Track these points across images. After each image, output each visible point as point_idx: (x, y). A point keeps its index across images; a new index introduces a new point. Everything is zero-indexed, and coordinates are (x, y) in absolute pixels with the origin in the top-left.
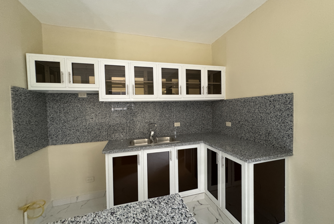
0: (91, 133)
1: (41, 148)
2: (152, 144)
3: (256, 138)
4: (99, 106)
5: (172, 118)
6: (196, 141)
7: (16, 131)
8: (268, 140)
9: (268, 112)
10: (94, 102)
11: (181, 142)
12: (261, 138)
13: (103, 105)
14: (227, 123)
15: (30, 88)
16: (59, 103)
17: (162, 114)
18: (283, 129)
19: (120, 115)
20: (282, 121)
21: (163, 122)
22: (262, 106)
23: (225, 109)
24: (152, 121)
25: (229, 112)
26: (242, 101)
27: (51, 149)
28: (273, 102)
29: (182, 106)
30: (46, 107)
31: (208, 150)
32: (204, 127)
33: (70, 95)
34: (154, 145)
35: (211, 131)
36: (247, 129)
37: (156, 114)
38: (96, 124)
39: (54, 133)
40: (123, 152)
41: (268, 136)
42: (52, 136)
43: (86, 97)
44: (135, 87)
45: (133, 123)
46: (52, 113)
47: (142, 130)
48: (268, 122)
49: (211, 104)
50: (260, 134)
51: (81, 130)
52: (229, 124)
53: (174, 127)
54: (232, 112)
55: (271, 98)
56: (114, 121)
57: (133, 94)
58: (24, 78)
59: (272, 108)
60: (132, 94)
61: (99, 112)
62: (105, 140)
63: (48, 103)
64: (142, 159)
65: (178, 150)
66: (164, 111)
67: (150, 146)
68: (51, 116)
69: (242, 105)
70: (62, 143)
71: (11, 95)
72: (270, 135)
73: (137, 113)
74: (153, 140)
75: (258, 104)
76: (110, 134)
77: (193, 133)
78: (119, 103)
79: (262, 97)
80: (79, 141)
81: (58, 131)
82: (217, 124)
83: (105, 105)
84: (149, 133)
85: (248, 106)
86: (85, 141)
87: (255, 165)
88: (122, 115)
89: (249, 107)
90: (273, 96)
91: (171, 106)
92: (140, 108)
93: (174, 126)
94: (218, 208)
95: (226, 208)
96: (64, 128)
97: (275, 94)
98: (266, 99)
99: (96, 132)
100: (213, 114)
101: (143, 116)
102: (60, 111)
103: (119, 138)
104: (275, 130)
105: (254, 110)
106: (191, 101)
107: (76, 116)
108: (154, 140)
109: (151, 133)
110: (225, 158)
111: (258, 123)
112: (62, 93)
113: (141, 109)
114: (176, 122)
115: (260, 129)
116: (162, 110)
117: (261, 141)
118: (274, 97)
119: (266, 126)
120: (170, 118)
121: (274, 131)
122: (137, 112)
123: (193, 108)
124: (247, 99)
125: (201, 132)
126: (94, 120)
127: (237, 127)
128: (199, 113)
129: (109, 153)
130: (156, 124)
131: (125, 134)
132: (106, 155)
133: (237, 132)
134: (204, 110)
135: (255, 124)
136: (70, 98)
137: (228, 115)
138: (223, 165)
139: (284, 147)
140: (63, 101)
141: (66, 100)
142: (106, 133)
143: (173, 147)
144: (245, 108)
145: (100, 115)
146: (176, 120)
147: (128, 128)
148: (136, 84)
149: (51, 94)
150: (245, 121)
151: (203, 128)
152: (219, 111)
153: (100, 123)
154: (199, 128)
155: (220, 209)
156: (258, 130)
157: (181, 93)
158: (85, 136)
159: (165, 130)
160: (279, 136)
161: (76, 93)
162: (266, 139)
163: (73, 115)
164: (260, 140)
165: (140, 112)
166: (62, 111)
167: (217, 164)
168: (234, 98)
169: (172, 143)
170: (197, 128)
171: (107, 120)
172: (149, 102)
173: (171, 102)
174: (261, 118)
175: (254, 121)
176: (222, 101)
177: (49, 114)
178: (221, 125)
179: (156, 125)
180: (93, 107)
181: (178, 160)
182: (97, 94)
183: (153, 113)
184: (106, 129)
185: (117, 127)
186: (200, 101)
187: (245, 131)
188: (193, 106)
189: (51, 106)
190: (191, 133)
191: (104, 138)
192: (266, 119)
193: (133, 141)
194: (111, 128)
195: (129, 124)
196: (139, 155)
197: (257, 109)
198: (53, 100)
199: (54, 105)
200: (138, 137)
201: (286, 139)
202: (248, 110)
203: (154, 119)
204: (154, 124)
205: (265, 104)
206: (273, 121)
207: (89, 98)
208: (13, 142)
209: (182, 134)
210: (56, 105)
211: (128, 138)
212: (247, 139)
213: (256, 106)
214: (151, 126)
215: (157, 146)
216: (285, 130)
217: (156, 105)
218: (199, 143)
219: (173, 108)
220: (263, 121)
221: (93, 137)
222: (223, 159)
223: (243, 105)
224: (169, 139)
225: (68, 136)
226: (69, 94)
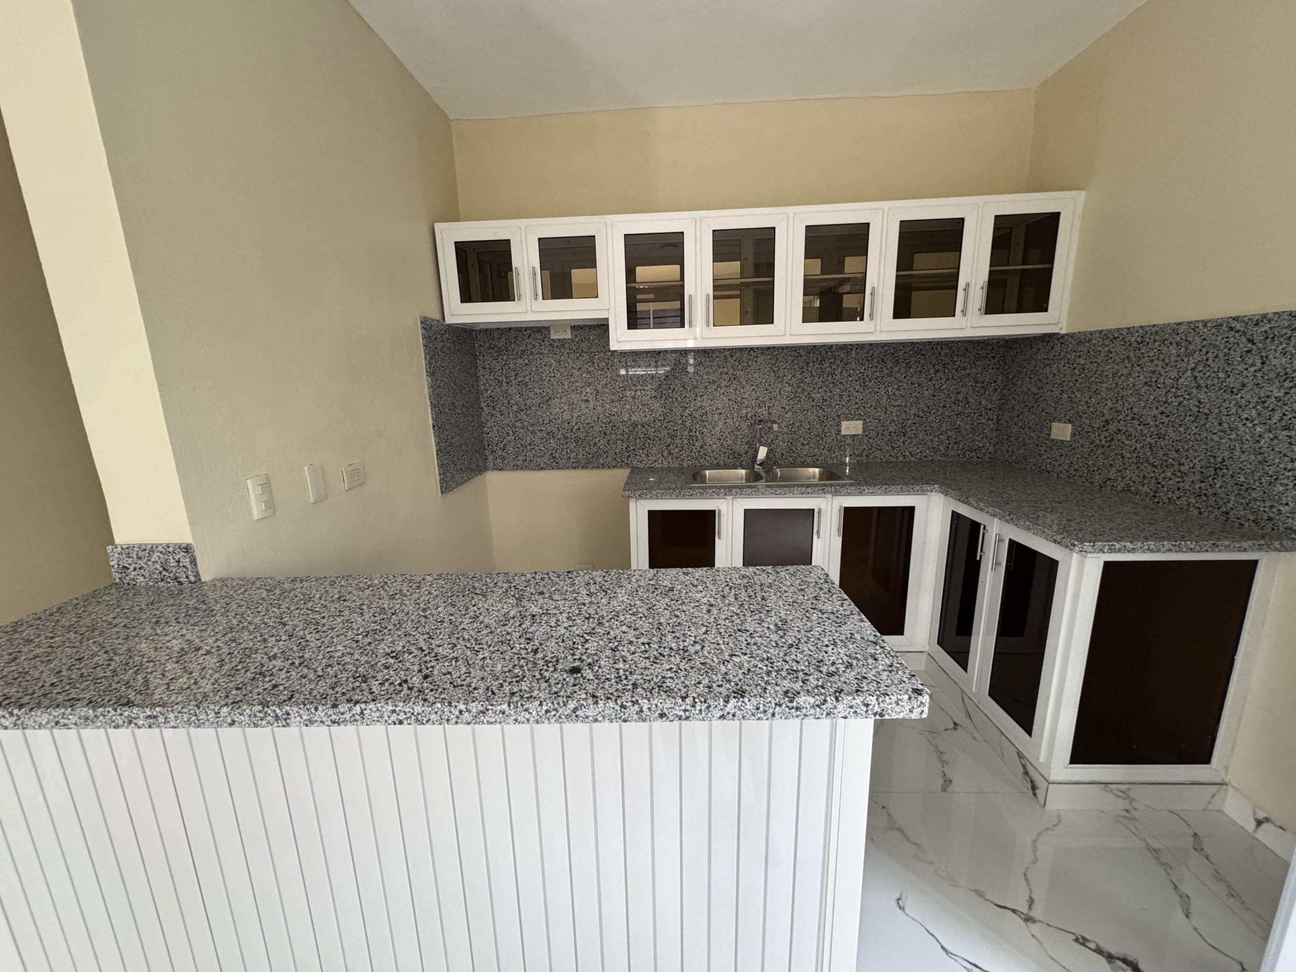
0: (585, 444)
1: (476, 475)
2: (761, 483)
3: (1163, 486)
4: (603, 364)
5: (833, 405)
6: (912, 484)
7: (438, 427)
8: (1211, 491)
9: (1232, 385)
10: (591, 353)
11: (858, 483)
12: (1182, 484)
13: (616, 361)
14: (1055, 426)
15: (449, 320)
16: (505, 358)
17: (799, 390)
18: (1280, 453)
19: (664, 392)
20: (1282, 419)
21: (801, 417)
22: (1210, 362)
23: (1055, 371)
24: (763, 412)
25: (1071, 384)
26: (1133, 340)
27: (493, 479)
28: (1260, 345)
29: (875, 361)
30: (477, 367)
31: (956, 516)
32: (959, 438)
33: (528, 332)
34: (767, 486)
35: (989, 456)
36: (1135, 449)
37: (777, 391)
38: (598, 418)
39: (497, 439)
40: (677, 497)
41: (1210, 479)
42: (492, 446)
43: (570, 337)
44: (715, 297)
45: (703, 418)
46: (490, 386)
47: (730, 442)
48: (1225, 425)
49: (1002, 350)
50: (1183, 468)
51: (560, 433)
52: (1062, 431)
53: (839, 437)
54: (1081, 383)
55: (1256, 325)
56: (647, 410)
57: (708, 325)
58: (435, 293)
59: (1252, 369)
60: (705, 325)
61: (604, 383)
62: (621, 465)
63: (481, 358)
64: (727, 523)
65: (845, 508)
66: (807, 380)
67: (755, 487)
68: (489, 392)
69: (1128, 357)
70: (516, 468)
71: (423, 339)
72: (1220, 473)
73: (715, 387)
74: (763, 474)
75: (1195, 352)
76: (634, 450)
77: (910, 462)
78: (662, 354)
79: (1218, 325)
80: (554, 463)
81: (505, 435)
82: (1014, 430)
83: (620, 361)
84: (751, 452)
85: (1152, 361)
86: (570, 464)
87: (1107, 565)
88: (670, 391)
89: (1156, 362)
90: (1269, 316)
91: (832, 361)
92: (725, 370)
93: (840, 431)
94: (964, 695)
95: (990, 695)
96: (520, 425)
97: (1279, 310)
98: (1233, 333)
99: (597, 440)
100: (1006, 392)
101: (733, 398)
102: (507, 378)
103: (660, 461)
104: (1244, 457)
105: (1174, 375)
106: (913, 343)
107: (545, 394)
108: (766, 472)
109: (757, 451)
110: (1007, 541)
111: (1182, 429)
112: (510, 329)
113: (727, 373)
114: (847, 419)
115: (1187, 450)
116: (800, 377)
117: (1179, 498)
118: (1269, 321)
119: (1212, 440)
120: (828, 403)
121: (1239, 458)
122: (714, 382)
123: (919, 369)
124: (1154, 330)
125: (943, 459)
126: (591, 406)
127: (1092, 443)
128: (945, 386)
129: (641, 497)
130: (775, 422)
131: (677, 450)
132: (631, 504)
133: (1091, 463)
134: (968, 375)
135: (1170, 430)
136: (531, 340)
137: (1065, 396)
138: (998, 564)
139: (1270, 519)
140: (514, 350)
141: (521, 348)
142: (625, 446)
143: (829, 496)
144: (1138, 368)
145: (607, 390)
146: (847, 412)
147: (686, 433)
148: (715, 288)
149: (486, 330)
150: (1129, 418)
151: (956, 443)
152: (1031, 378)
153: (607, 415)
154: (936, 444)
155: (972, 698)
156: (1177, 455)
157: (871, 315)
158: (569, 451)
159: (808, 444)
160: (1256, 478)
161: (544, 327)
162: (1200, 488)
163: (537, 390)
164: (1176, 492)
165: (724, 383)
166: (512, 378)
167: (980, 561)
168: (1100, 329)
169: (824, 485)
170: (930, 444)
171: (628, 406)
172: (757, 348)
173: (834, 348)
174: (1196, 409)
175: (1166, 420)
176: (1047, 338)
177: (483, 387)
178: (1032, 434)
179: (775, 427)
180: (588, 366)
181: (841, 538)
182: (603, 325)
183: (769, 388)
184: (623, 435)
185: (653, 430)
186: (953, 342)
187: (1123, 457)
188: (922, 362)
189: (487, 366)
190: (901, 458)
191: (619, 460)
192: (1217, 411)
193: (703, 472)
194: (637, 432)
195: (690, 421)
196: (719, 511)
197: (1189, 373)
198: (489, 348)
199: (494, 362)
200: (715, 462)
201: (1282, 488)
202: (1151, 375)
203: (769, 407)
204: (769, 425)
205: (1226, 350)
206: (1247, 419)
207: (577, 340)
208: (435, 453)
209: (868, 463)
210: (498, 362)
211: (685, 465)
212: (1127, 489)
213: (1186, 360)
214: (760, 429)
215: (777, 489)
216: (1285, 455)
217: (780, 359)
218: (923, 492)
219: (839, 370)
220: (1202, 422)
221: (590, 456)
222: (1001, 544)
223: (1132, 354)
224: (817, 475)
225: (529, 448)
226: (526, 329)
